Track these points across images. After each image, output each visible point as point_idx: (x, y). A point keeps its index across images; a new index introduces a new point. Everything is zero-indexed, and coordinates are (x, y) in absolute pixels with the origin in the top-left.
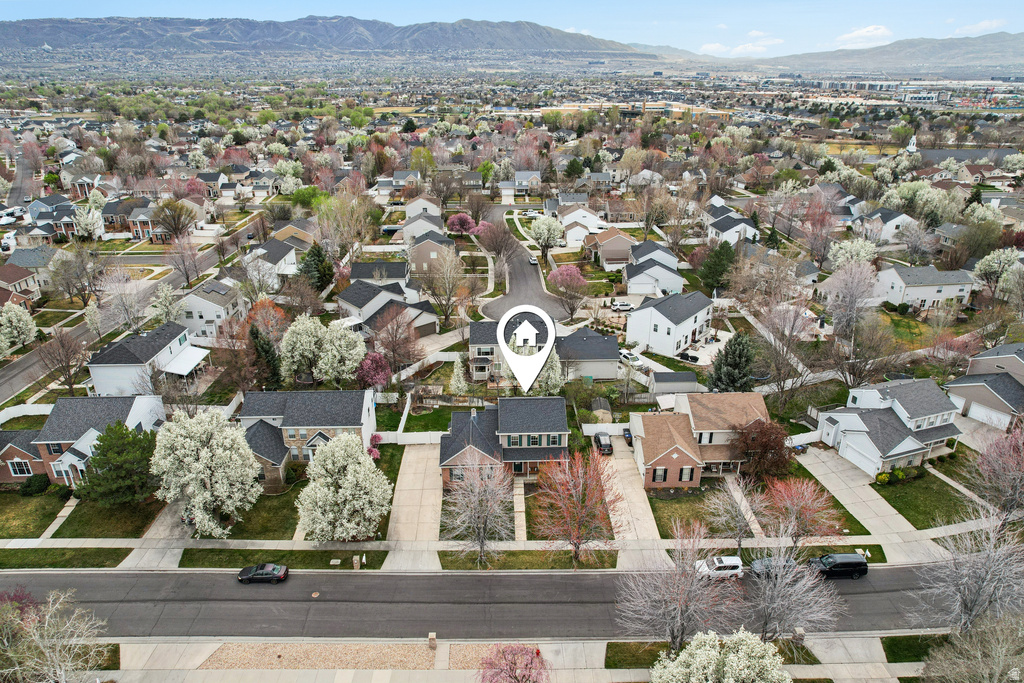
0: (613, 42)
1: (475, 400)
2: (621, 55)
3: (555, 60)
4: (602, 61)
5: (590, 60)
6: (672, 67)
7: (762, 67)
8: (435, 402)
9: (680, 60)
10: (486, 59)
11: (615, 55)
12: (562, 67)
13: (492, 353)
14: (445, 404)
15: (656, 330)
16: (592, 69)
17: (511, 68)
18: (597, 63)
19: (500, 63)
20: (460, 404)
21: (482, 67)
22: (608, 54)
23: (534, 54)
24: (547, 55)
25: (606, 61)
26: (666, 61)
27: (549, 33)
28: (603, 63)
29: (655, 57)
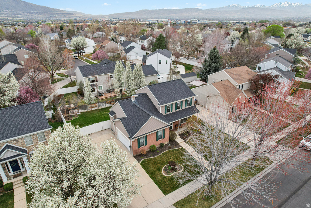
0: (57, 9)
1: (101, 104)
2: (61, 14)
3: (36, 15)
4: (55, 15)
5: (50, 15)
6: (79, 17)
7: (106, 17)
8: (77, 111)
9: (81, 15)
10: (6, 14)
11: (59, 14)
12: (40, 17)
13: (97, 81)
14: (83, 111)
15: (160, 63)
16: (52, 18)
17: (19, 17)
18: (53, 16)
19: (13, 15)
20: (93, 109)
21: (6, 17)
22: (56, 13)
23: (27, 13)
24: (32, 13)
25: (56, 15)
26: (77, 16)
27: (32, 6)
28: (55, 16)
29: (72, 14)
